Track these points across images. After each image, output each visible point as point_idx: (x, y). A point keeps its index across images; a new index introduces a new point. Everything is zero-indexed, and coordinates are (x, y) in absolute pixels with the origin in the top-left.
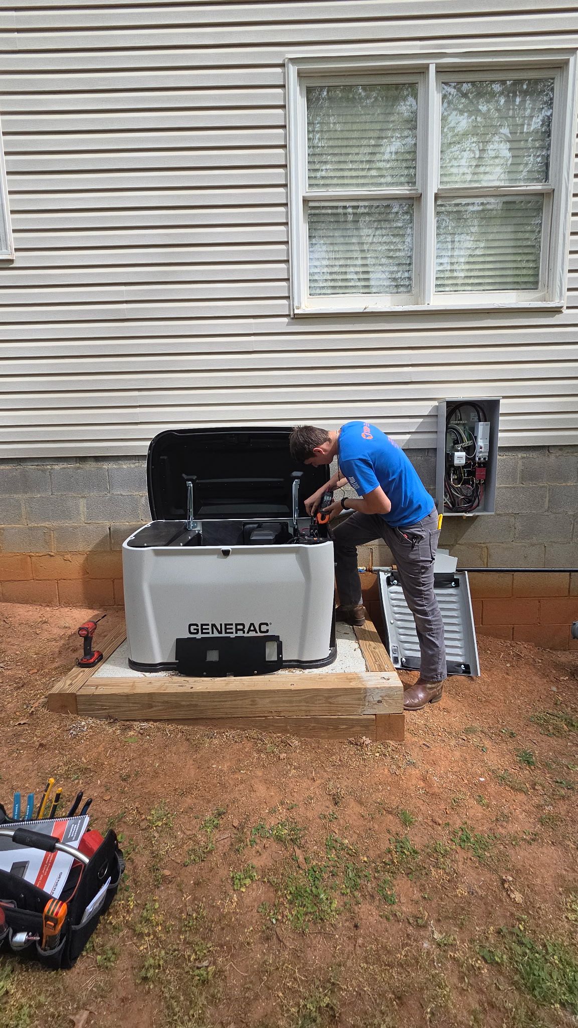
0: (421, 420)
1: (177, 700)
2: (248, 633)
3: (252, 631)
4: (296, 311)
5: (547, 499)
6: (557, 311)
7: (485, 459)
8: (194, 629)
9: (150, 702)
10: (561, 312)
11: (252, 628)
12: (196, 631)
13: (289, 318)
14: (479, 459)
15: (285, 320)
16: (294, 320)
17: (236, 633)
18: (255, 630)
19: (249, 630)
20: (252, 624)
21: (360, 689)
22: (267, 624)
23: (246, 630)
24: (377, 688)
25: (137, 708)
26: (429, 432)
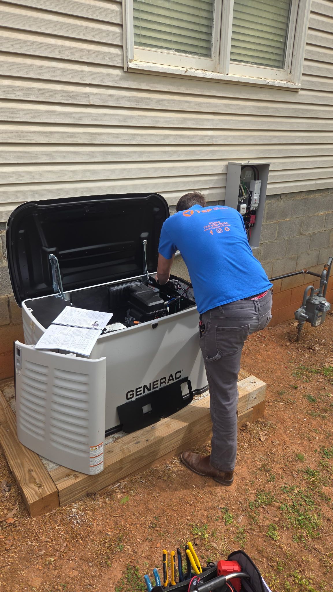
0: (216, 178)
1: (141, 454)
2: (168, 383)
3: (171, 380)
4: (131, 65)
5: (277, 231)
6: (294, 91)
7: (256, 208)
8: (131, 395)
9: (121, 466)
10: (297, 92)
11: (171, 378)
12: (132, 396)
13: (122, 70)
14: (253, 208)
15: (118, 72)
16: (127, 74)
17: (160, 386)
18: (173, 379)
19: (169, 380)
20: (171, 375)
21: (247, 395)
22: (180, 372)
23: (167, 381)
24: (255, 390)
25: (110, 476)
26: (220, 187)
